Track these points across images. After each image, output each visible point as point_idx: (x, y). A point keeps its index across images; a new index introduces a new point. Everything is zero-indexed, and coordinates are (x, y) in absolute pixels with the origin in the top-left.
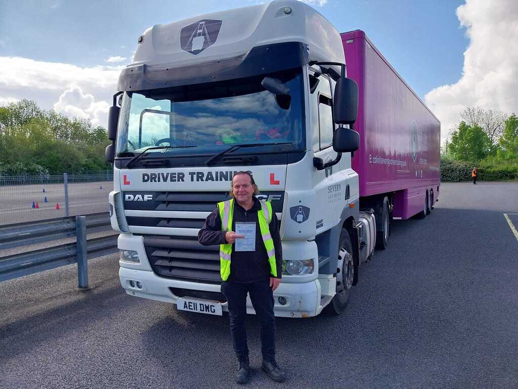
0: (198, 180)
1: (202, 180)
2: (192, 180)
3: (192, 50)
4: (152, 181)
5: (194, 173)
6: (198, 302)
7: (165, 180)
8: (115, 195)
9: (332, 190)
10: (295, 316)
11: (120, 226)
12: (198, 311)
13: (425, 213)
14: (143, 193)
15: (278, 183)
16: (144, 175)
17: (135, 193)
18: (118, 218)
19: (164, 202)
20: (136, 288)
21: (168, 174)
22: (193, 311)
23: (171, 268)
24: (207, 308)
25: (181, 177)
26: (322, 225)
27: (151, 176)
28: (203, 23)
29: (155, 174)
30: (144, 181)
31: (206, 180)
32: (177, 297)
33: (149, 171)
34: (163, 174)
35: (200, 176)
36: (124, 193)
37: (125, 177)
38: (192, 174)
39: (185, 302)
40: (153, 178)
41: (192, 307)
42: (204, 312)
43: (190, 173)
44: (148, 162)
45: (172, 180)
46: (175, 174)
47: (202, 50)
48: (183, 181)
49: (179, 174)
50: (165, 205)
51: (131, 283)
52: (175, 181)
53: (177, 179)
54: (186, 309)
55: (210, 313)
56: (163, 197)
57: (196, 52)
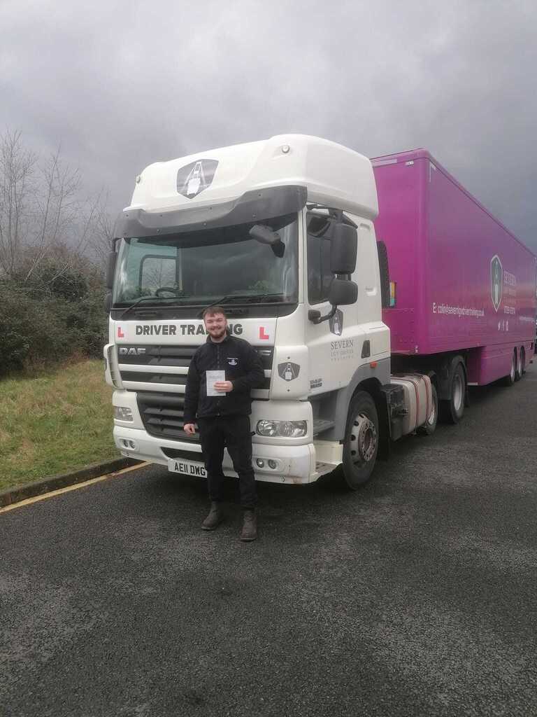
0: (189, 334)
1: (193, 333)
2: (183, 333)
3: (188, 194)
4: (144, 334)
5: (185, 326)
6: (189, 463)
7: (157, 333)
8: (110, 348)
9: (338, 346)
10: (285, 482)
11: (114, 382)
12: (189, 473)
13: (513, 380)
14: (136, 346)
15: (267, 337)
16: (138, 327)
17: (128, 346)
18: (112, 373)
19: (156, 356)
20: (129, 448)
21: (160, 326)
22: (184, 473)
23: (164, 427)
24: (197, 470)
25: (173, 329)
26: (320, 385)
27: (144, 328)
28: (200, 163)
29: (148, 327)
30: (138, 333)
31: (197, 334)
32: (168, 458)
33: (143, 323)
34: (155, 326)
35: (191, 329)
36: (119, 346)
37: (119, 328)
38: (184, 327)
39: (176, 464)
40: (146, 330)
41: (183, 469)
42: (195, 475)
43: (181, 326)
44: (141, 314)
45: (164, 333)
46: (167, 326)
47: (197, 194)
48: (174, 334)
49: (171, 326)
50: (157, 359)
51: (125, 442)
52: (167, 334)
53: (168, 332)
54: (176, 471)
55: (200, 476)
56: (156, 351)
57: (192, 196)
